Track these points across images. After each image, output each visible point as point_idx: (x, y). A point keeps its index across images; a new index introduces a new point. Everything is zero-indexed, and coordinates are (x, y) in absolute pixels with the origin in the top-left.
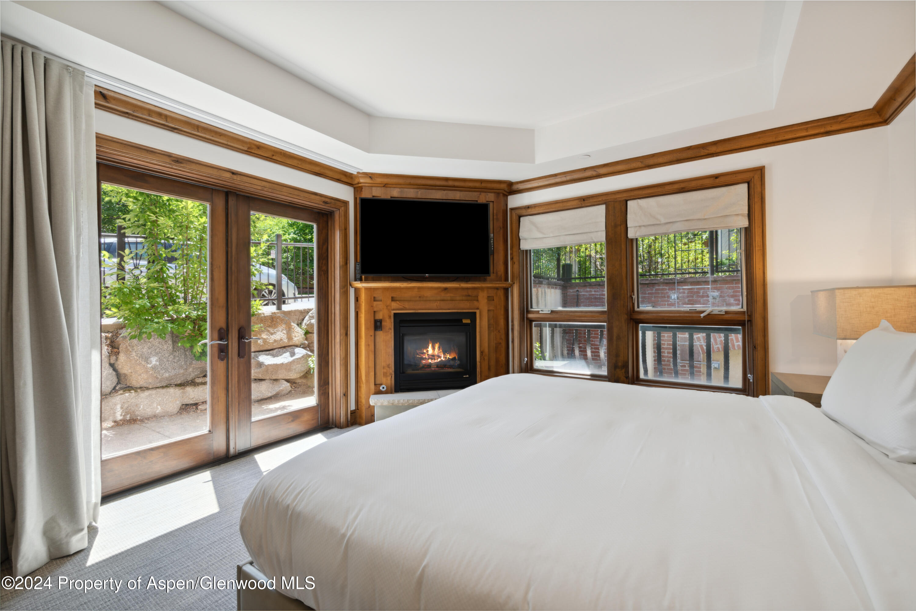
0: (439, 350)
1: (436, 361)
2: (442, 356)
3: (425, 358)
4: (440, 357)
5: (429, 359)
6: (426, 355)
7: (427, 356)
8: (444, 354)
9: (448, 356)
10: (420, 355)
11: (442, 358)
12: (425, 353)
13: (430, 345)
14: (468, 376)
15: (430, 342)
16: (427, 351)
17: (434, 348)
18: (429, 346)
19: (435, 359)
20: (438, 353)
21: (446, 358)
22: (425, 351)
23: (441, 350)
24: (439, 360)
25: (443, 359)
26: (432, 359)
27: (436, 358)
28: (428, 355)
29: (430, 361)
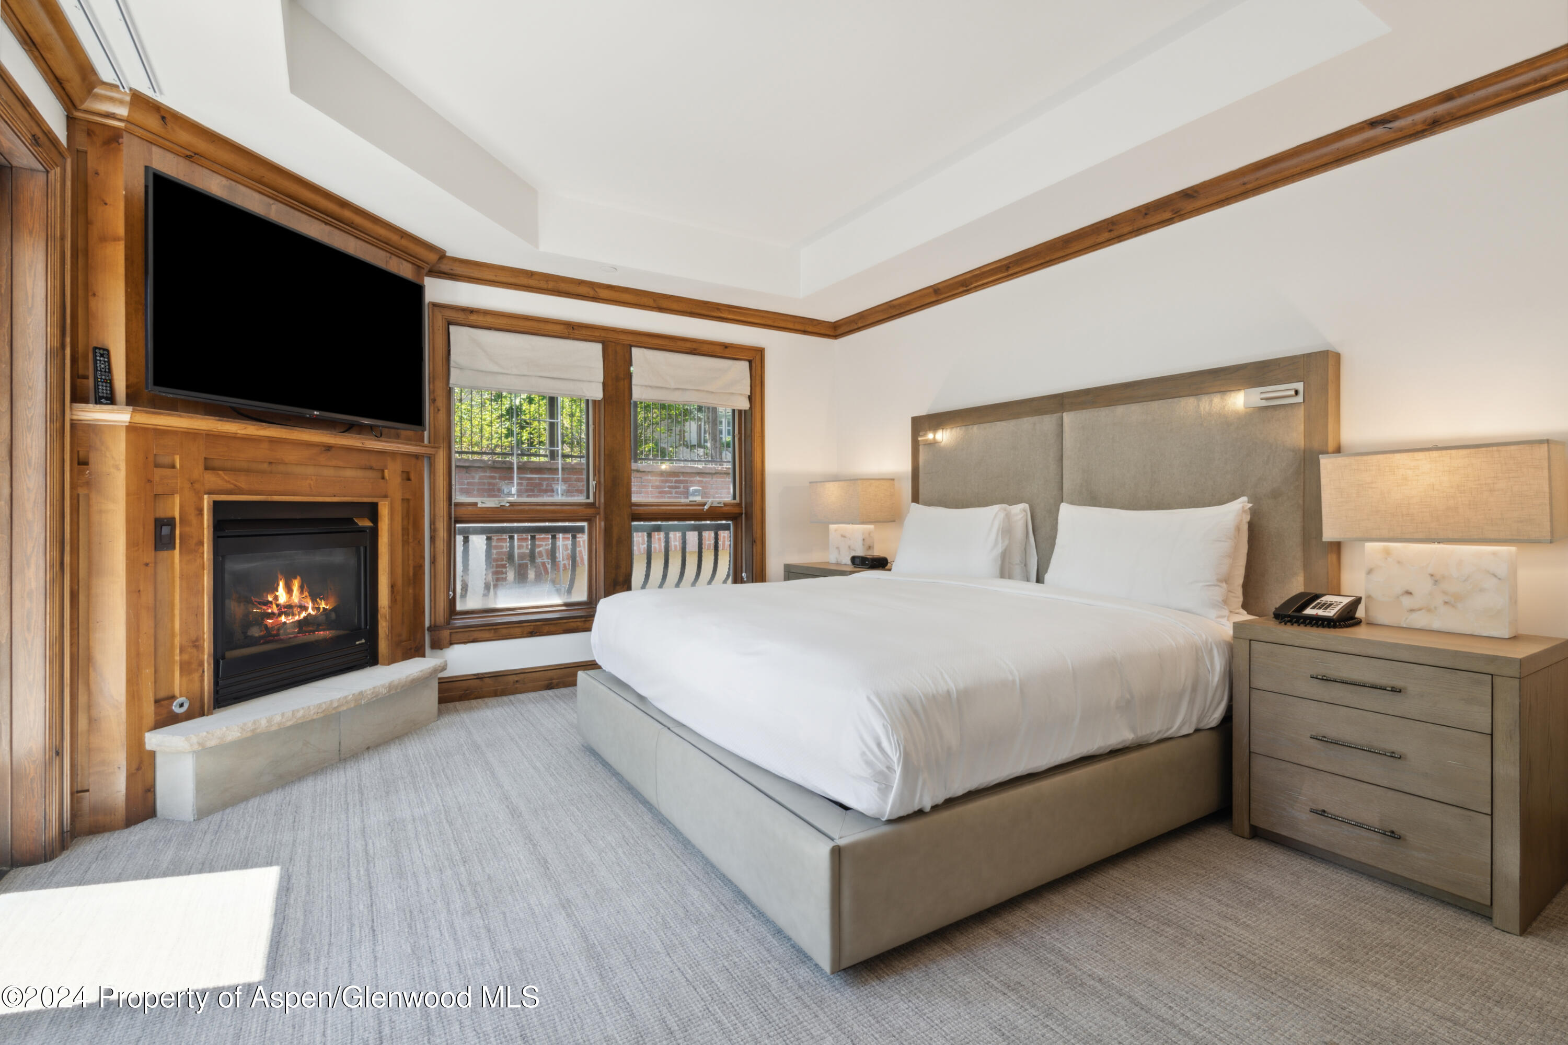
0: (302, 592)
1: (297, 618)
2: (310, 605)
3: (273, 613)
4: (304, 608)
5: (280, 615)
6: (274, 606)
7: (275, 610)
8: (314, 601)
9: (323, 605)
10: (261, 609)
11: (310, 611)
12: (271, 602)
13: (281, 584)
14: (363, 641)
15: (280, 577)
16: (276, 598)
17: (289, 590)
18: (278, 585)
19: (293, 615)
20: (300, 600)
21: (318, 609)
22: (270, 598)
23: (306, 594)
24: (304, 614)
25: (313, 613)
26: (287, 615)
27: (296, 610)
28: (278, 605)
29: (283, 619)
